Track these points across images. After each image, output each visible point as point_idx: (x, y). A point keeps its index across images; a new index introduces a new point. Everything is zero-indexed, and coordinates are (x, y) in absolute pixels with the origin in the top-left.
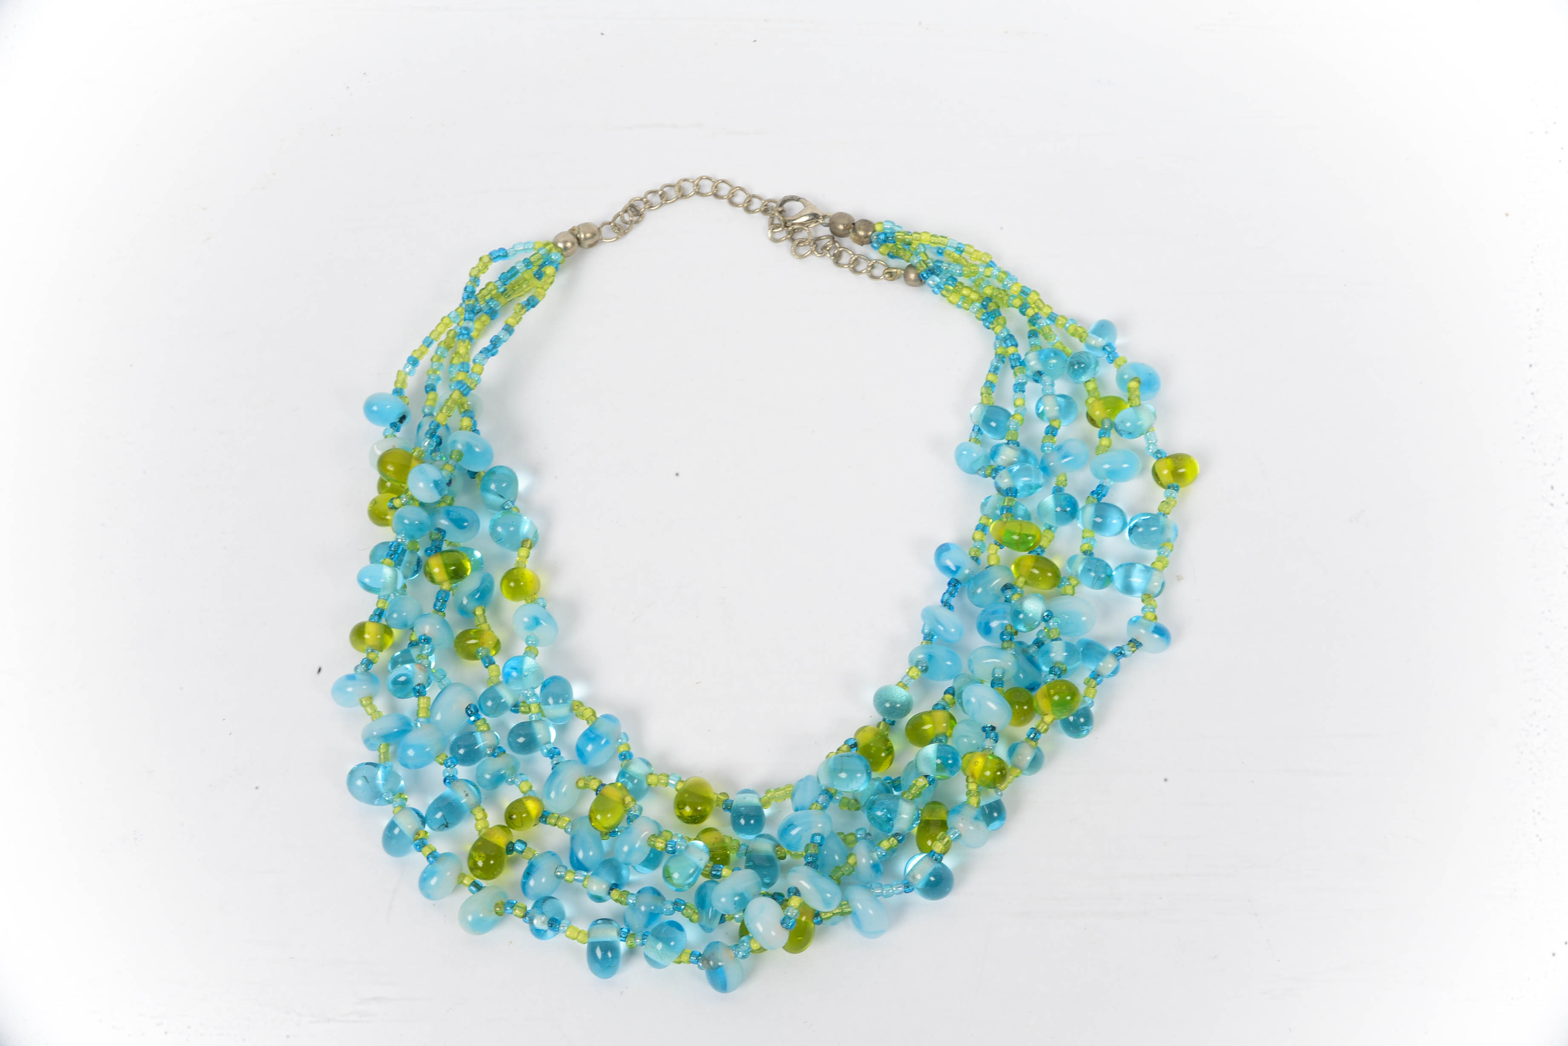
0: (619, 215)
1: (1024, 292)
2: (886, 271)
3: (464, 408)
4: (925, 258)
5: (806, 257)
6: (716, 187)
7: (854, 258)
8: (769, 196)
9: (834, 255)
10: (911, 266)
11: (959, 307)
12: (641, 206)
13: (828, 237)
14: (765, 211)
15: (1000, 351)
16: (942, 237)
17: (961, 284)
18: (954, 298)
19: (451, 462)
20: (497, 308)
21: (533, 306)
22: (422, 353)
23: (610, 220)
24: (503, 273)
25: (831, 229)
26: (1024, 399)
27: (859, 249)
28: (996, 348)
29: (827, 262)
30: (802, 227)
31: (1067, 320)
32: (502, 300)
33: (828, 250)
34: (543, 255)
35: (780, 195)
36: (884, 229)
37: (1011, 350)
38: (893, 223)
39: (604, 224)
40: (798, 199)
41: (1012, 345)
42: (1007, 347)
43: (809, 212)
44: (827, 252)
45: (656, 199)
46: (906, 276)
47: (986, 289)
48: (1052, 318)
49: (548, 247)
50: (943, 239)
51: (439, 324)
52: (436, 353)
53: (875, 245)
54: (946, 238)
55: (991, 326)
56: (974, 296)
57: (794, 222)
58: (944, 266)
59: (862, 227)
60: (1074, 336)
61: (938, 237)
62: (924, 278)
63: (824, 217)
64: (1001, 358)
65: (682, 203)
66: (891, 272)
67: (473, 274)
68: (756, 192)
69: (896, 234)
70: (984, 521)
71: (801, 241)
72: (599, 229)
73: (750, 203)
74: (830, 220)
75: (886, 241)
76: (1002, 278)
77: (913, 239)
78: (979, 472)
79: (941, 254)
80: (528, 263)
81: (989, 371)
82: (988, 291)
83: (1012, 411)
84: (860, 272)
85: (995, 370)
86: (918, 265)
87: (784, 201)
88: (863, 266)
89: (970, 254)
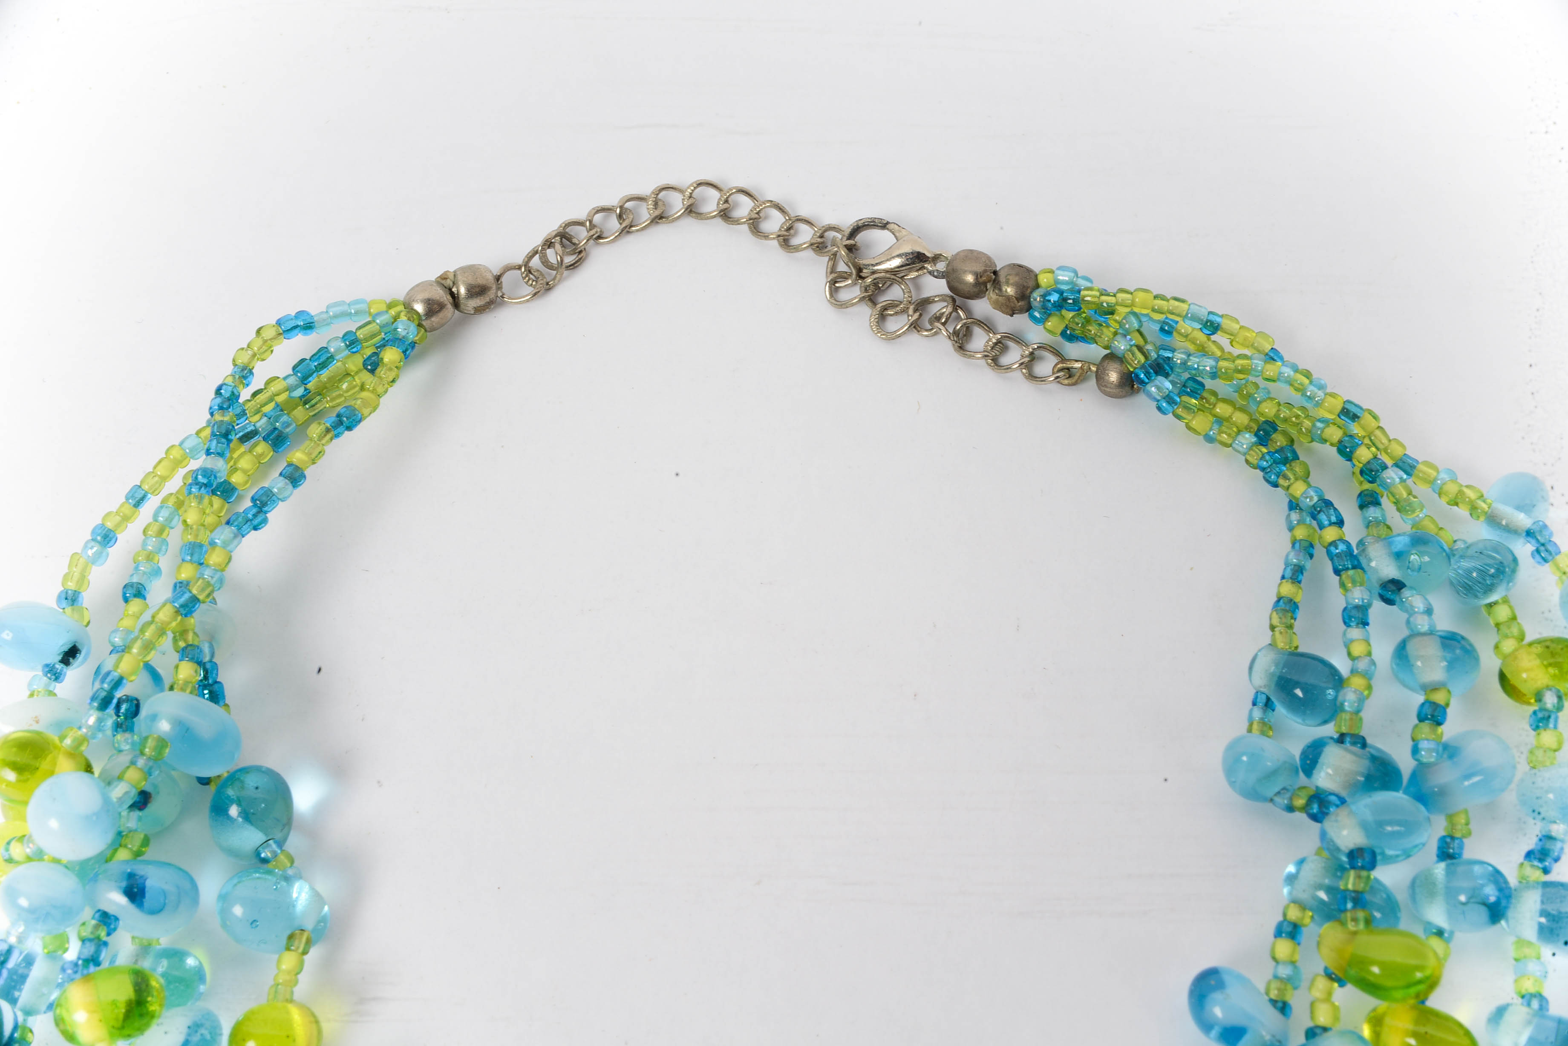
0: (536, 252)
1: (1349, 413)
2: (1059, 366)
3: (185, 640)
4: (1141, 342)
5: (899, 336)
6: (726, 201)
7: (994, 341)
8: (828, 219)
9: (956, 333)
10: (1112, 357)
11: (1209, 439)
12: (581, 234)
13: (943, 298)
14: (819, 246)
15: (1300, 533)
16: (1176, 299)
17: (1214, 393)
18: (1201, 422)
19: (141, 762)
20: (288, 430)
21: (349, 428)
22: (126, 519)
23: (520, 260)
24: (303, 361)
25: (948, 283)
26: (1367, 641)
27: (1005, 323)
28: (1291, 529)
29: (943, 344)
30: (893, 277)
31: (1438, 472)
32: (300, 413)
33: (944, 324)
34: (382, 326)
35: (848, 221)
36: (1057, 282)
37: (1330, 534)
38: (1076, 272)
39: (508, 268)
40: (884, 226)
41: (1331, 524)
42: (1321, 527)
43: (907, 249)
44: (941, 327)
45: (614, 225)
46: (1100, 377)
47: (1264, 405)
48: (1406, 466)
49: (393, 312)
50: (1177, 303)
51: (160, 462)
52: (155, 518)
53: (1037, 314)
54: (1183, 301)
55: (1281, 481)
56: (1241, 418)
57: (876, 268)
58: (1179, 357)
59: (1013, 279)
60: (1457, 504)
61: (1168, 301)
62: (1142, 382)
63: (936, 258)
64: (1307, 548)
65: (662, 230)
66: (1068, 369)
67: (239, 362)
68: (803, 213)
69: (1082, 293)
70: (1294, 914)
71: (893, 305)
72: (498, 278)
73: (792, 231)
74: (948, 265)
75: (1062, 304)
76: (1301, 384)
77: (1117, 304)
78: (1277, 799)
79: (1169, 333)
80: (352, 342)
81: (1283, 577)
82: (1268, 410)
83: (1342, 665)
84: (1008, 368)
85: (1296, 574)
86: (1129, 356)
87: (856, 230)
88: (1014, 355)
89: (1232, 335)
